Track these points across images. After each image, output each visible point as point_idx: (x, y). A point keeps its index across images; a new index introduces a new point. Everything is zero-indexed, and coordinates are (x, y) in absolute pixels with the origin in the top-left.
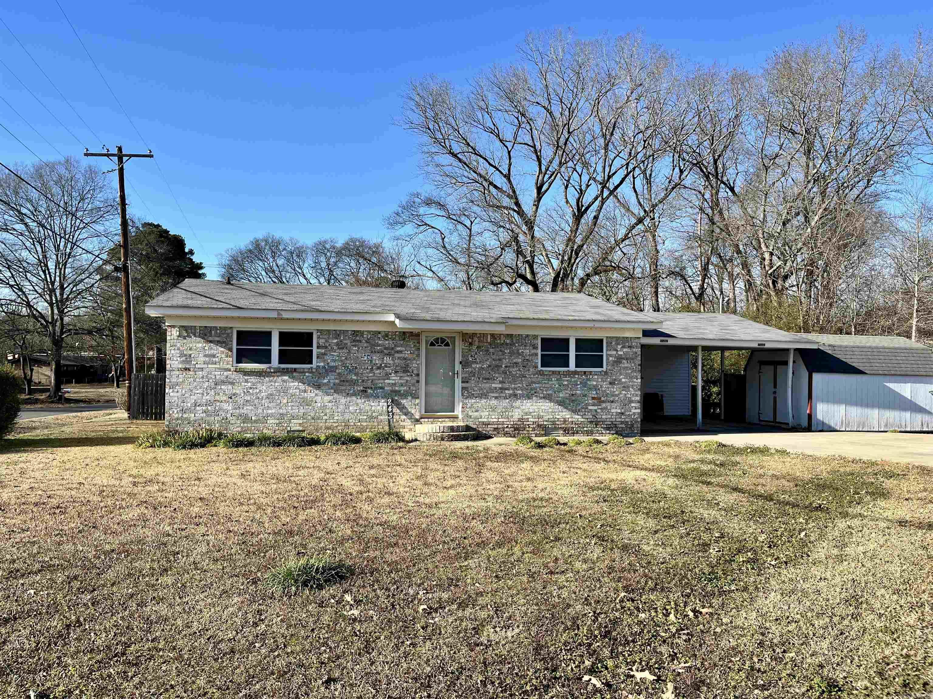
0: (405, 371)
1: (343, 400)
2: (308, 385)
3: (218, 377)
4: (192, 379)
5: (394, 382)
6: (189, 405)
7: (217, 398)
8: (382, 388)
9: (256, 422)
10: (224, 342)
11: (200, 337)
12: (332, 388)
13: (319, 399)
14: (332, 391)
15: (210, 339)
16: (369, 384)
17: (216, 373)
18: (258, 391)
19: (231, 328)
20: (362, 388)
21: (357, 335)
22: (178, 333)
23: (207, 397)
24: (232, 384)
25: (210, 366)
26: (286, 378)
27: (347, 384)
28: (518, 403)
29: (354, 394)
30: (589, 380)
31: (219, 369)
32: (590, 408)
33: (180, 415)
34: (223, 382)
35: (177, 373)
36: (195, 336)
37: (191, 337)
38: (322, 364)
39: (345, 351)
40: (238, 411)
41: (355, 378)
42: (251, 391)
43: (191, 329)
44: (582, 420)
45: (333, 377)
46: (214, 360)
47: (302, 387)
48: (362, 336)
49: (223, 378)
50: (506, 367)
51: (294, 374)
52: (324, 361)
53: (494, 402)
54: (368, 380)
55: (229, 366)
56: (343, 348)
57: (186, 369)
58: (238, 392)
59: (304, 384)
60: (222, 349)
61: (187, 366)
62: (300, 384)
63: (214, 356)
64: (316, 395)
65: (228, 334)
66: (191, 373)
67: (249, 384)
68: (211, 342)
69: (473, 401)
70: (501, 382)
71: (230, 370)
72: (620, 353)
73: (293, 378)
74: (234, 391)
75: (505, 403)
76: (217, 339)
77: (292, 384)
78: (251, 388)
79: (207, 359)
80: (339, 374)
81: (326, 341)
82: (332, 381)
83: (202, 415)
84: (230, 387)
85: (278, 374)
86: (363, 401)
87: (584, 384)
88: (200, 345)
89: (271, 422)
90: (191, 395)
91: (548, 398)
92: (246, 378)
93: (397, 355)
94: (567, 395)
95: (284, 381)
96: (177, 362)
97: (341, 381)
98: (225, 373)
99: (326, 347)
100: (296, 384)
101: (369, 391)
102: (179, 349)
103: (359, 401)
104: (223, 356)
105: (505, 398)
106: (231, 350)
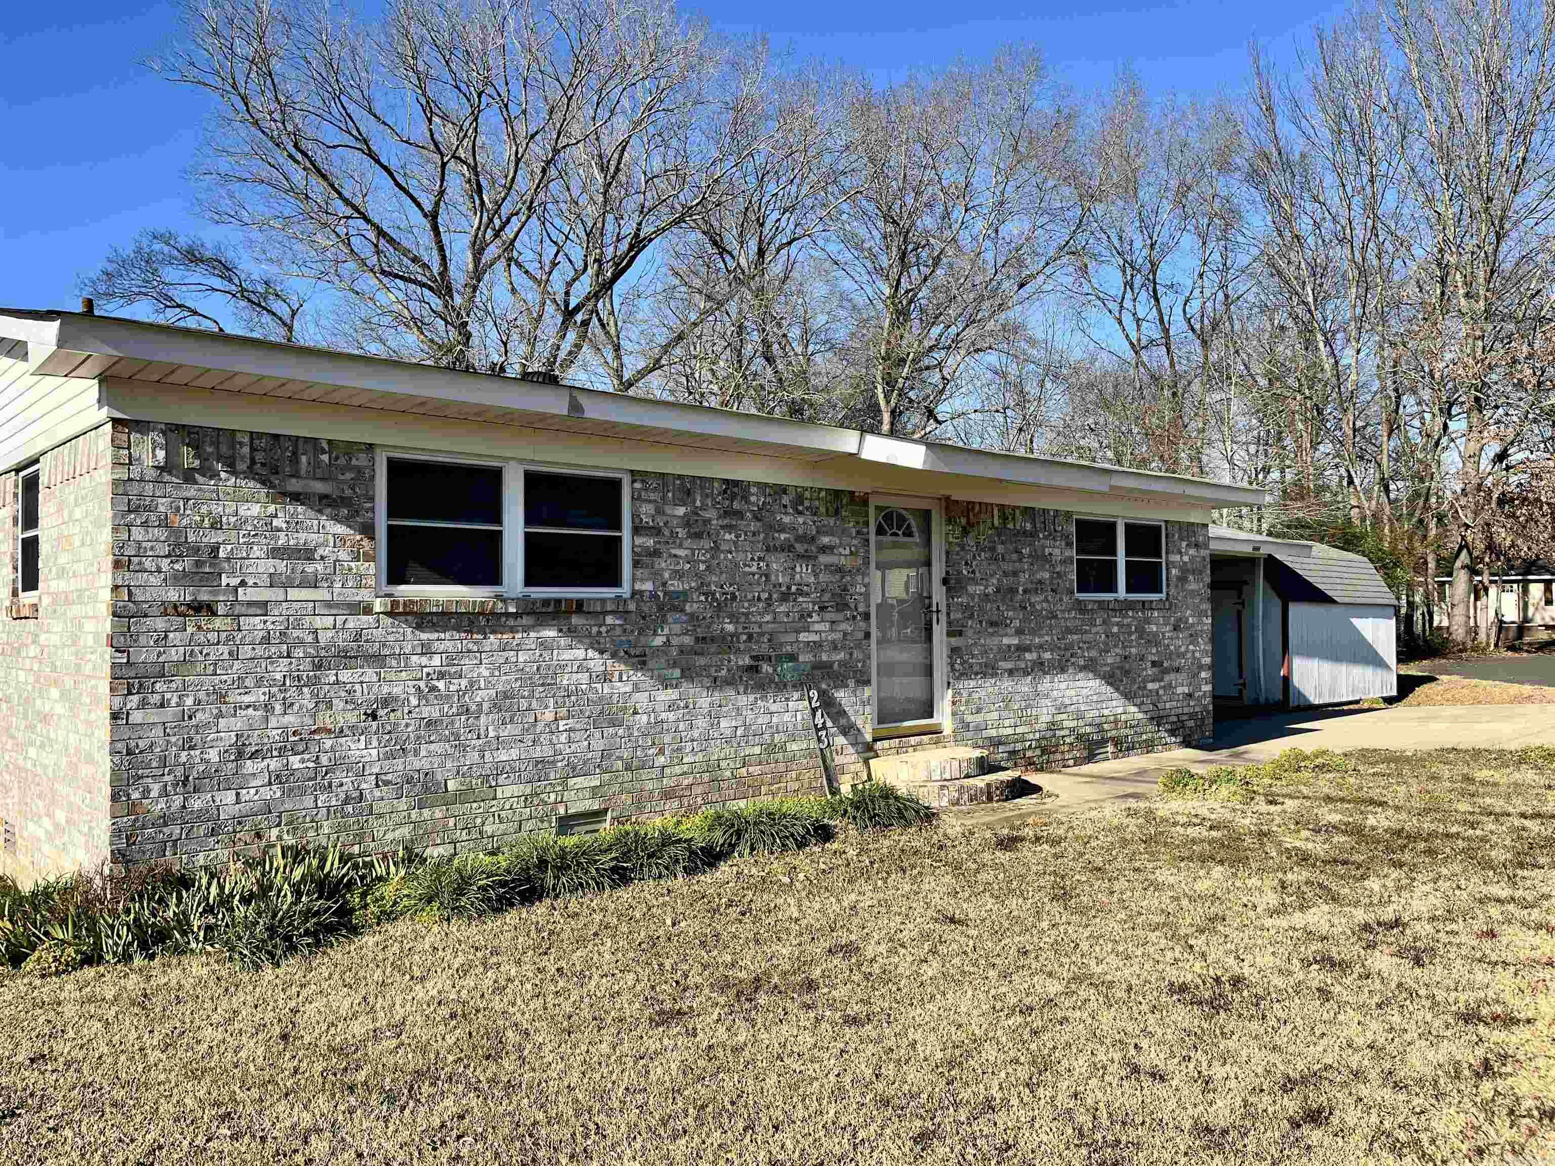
0: (841, 606)
1: (704, 702)
2: (614, 656)
3: (324, 637)
4: (224, 649)
5: (816, 638)
6: (213, 755)
7: (325, 719)
8: (792, 658)
9: (461, 797)
10: (343, 501)
11: (251, 473)
12: (675, 665)
13: (641, 699)
14: (677, 673)
15: (294, 485)
16: (764, 648)
17: (318, 622)
18: (464, 683)
19: (371, 447)
20: (747, 661)
21: (733, 497)
22: (161, 454)
23: (289, 719)
24: (377, 660)
25: (293, 594)
26: (551, 633)
27: (713, 648)
28: (1046, 684)
29: (729, 682)
30: (1148, 621)
31: (328, 604)
32: (1150, 686)
33: (178, 801)
34: (346, 658)
35: (160, 624)
36: (234, 472)
37: (215, 475)
38: (648, 586)
39: (707, 544)
40: (399, 764)
41: (730, 628)
42: (441, 685)
43: (217, 444)
44: (1141, 716)
45: (677, 628)
46: (310, 569)
47: (597, 662)
48: (745, 499)
49: (343, 640)
50: (1025, 591)
51: (575, 620)
52: (656, 575)
53: (1007, 684)
54: (762, 634)
55: (365, 595)
56: (698, 536)
57: (199, 608)
58: (397, 690)
59: (602, 652)
60: (340, 529)
61: (204, 596)
62: (591, 653)
63: (307, 554)
64: (636, 688)
65: (359, 471)
66: (218, 623)
67: (436, 660)
68: (296, 498)
69: (972, 683)
70: (1019, 632)
71: (368, 610)
72: (1186, 558)
73: (571, 632)
74: (385, 690)
75: (1025, 685)
76: (319, 487)
77: (567, 655)
78: (441, 676)
79: (281, 566)
80: (693, 617)
81: (659, 511)
82: (675, 641)
83: (265, 792)
84: (370, 674)
85: (526, 620)
86: (751, 698)
87: (1141, 632)
88: (256, 509)
89: (509, 791)
90: (220, 715)
91: (1090, 667)
92: (424, 636)
93: (824, 559)
94: (1118, 659)
95: (544, 645)
96: (154, 580)
97: (697, 639)
98: (353, 623)
99: (656, 531)
100: (580, 653)
101: (766, 668)
102: (164, 523)
103: (743, 700)
104: (343, 555)
105: (1026, 673)
106: (368, 531)
